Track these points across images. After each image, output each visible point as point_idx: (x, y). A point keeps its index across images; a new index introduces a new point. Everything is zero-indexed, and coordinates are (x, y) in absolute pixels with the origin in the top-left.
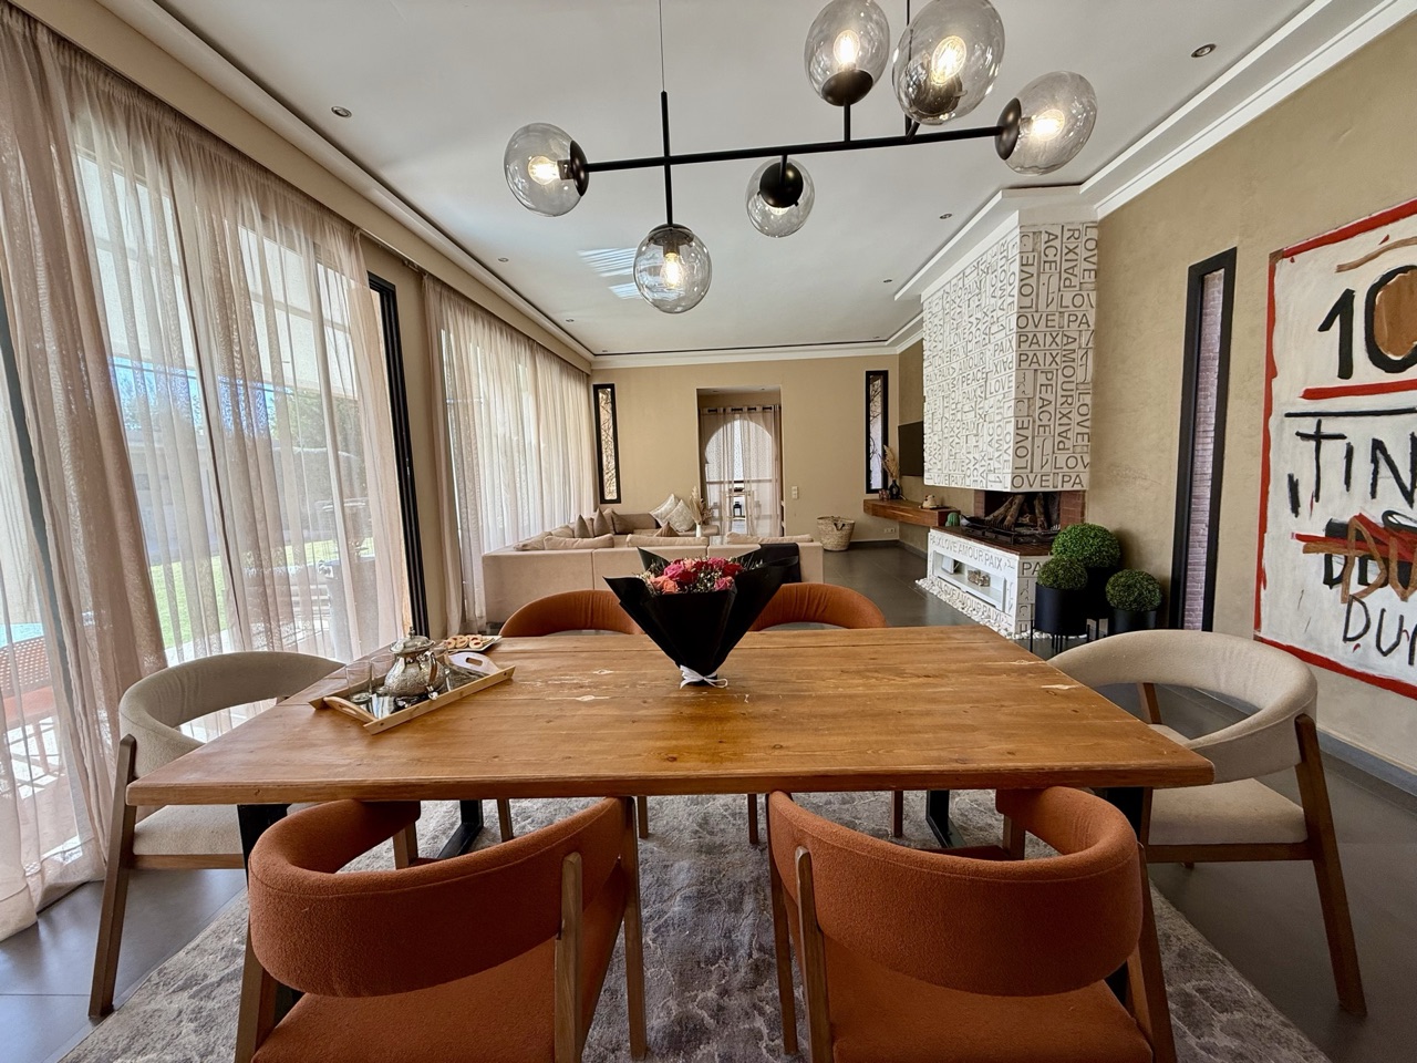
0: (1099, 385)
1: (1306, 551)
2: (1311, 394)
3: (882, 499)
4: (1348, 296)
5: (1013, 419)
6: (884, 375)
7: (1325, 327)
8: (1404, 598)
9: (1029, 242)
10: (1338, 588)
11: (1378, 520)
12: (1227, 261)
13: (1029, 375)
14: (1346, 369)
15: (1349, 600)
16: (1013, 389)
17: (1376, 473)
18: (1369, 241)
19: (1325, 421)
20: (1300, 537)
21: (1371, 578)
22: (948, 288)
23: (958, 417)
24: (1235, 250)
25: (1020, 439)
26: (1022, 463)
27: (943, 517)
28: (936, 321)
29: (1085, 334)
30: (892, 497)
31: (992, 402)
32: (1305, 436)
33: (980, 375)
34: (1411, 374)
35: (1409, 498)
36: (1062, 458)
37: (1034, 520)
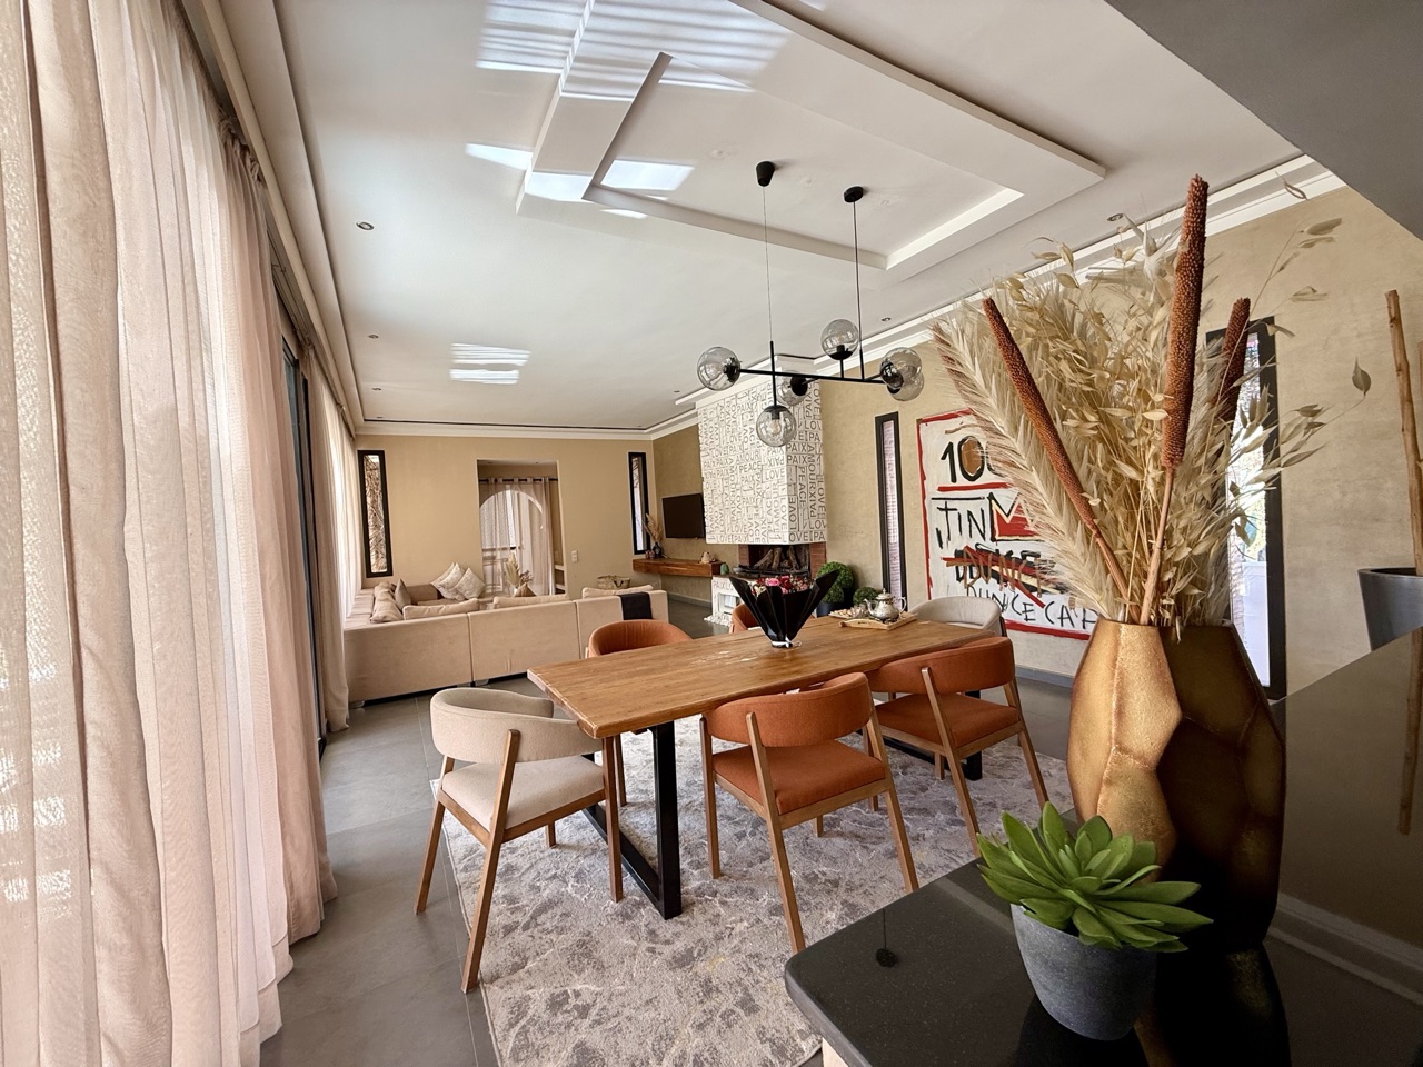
0: (828, 477)
1: (948, 565)
2: (942, 489)
3: (649, 558)
4: (951, 445)
5: (787, 497)
6: (643, 456)
7: (944, 458)
8: (987, 582)
10: (963, 581)
11: (974, 548)
12: (894, 417)
13: (793, 468)
14: (954, 479)
15: (968, 586)
16: (786, 477)
17: (970, 526)
19: (948, 502)
20: (944, 559)
21: (975, 575)
22: (722, 403)
23: (739, 493)
24: (897, 413)
25: (792, 510)
26: (793, 525)
27: (716, 568)
28: (712, 424)
29: (818, 446)
30: (656, 556)
31: (768, 484)
32: (941, 509)
33: (756, 466)
34: (978, 482)
35: (983, 536)
36: (813, 521)
37: (790, 564)
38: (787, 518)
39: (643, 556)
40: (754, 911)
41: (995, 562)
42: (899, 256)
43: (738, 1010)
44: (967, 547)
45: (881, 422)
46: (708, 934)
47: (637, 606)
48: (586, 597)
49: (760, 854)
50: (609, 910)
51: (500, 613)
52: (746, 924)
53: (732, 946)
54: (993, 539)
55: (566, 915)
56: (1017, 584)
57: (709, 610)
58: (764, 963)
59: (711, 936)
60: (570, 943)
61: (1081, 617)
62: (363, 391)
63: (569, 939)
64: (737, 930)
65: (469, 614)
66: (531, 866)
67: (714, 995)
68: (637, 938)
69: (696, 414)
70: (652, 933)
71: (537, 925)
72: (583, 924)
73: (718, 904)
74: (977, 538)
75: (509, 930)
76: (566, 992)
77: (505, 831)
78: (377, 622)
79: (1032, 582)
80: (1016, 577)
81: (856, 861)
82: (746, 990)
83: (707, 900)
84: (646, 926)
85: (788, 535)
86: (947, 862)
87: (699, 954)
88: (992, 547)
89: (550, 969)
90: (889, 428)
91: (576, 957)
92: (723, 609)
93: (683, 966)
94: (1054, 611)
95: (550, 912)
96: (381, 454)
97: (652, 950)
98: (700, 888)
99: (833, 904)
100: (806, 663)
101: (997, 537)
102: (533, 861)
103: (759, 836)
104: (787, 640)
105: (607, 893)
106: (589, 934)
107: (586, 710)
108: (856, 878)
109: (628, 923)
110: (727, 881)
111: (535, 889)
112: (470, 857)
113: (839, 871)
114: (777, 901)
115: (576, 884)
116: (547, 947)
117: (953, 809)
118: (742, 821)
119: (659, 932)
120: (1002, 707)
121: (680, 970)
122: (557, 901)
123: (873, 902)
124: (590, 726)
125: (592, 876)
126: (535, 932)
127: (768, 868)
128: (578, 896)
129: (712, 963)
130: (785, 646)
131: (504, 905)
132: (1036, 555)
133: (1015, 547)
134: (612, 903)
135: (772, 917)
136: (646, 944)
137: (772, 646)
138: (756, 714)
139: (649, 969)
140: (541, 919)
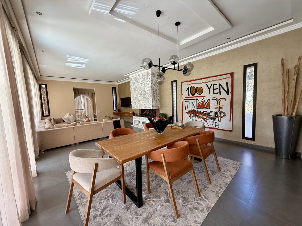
0: (160, 94)
1: (187, 114)
2: (186, 97)
3: (117, 112)
4: (189, 88)
5: (151, 98)
6: (115, 88)
7: (187, 90)
8: (195, 117)
9: (152, 73)
10: (190, 117)
11: (193, 110)
12: (176, 81)
13: (153, 92)
14: (189, 95)
15: (191, 118)
16: (151, 94)
17: (192, 105)
18: (190, 83)
19: (187, 100)
20: (186, 112)
21: (193, 116)
22: (136, 76)
23: (140, 97)
24: (176, 80)
25: (152, 101)
26: (153, 105)
27: (134, 114)
28: (133, 81)
29: (158, 87)
30: (119, 112)
31: (147, 95)
32: (186, 102)
33: (144, 91)
34: (194, 96)
35: (195, 107)
36: (157, 104)
37: (151, 113)
38: (151, 103)
39: (116, 111)
40: (161, 202)
41: (197, 113)
42: (183, 42)
44: (191, 110)
45: (172, 82)
46: (151, 211)
47: (117, 124)
48: (104, 121)
49: (158, 185)
50: (123, 207)
51: (82, 126)
52: (160, 206)
53: (158, 213)
54: (197, 108)
55: (111, 210)
56: (202, 118)
57: (132, 124)
58: (167, 217)
59: (152, 211)
60: (114, 219)
61: (215, 125)
62: (40, 67)
63: (113, 218)
64: (158, 209)
65: (74, 126)
66: (99, 196)
68: (132, 215)
69: (129, 79)
70: (136, 212)
72: (116, 212)
73: (151, 201)
74: (194, 108)
75: (95, 217)
77: (94, 192)
78: (47, 129)
79: (205, 117)
80: (202, 116)
81: (181, 185)
83: (148, 200)
84: (134, 210)
85: (152, 107)
87: (150, 218)
88: (197, 110)
90: (174, 83)
91: (116, 223)
92: (135, 124)
93: (147, 222)
94: (209, 123)
95: (106, 210)
96: (46, 85)
97: (137, 218)
98: (146, 197)
99: (180, 198)
100: (168, 138)
101: (198, 108)
102: (99, 194)
103: (157, 180)
104: (162, 132)
105: (122, 202)
106: (118, 215)
107: (117, 155)
108: (183, 190)
109: (129, 210)
110: (152, 194)
111: (101, 203)
112: (80, 195)
113: (178, 188)
114: (166, 198)
115: (112, 200)
116: (107, 222)
117: (198, 169)
118: (152, 177)
119: (138, 212)
120: (210, 146)
121: (146, 224)
122: (107, 206)
123: (188, 196)
124: (119, 161)
125: (116, 197)
126: (103, 217)
127: (161, 189)
128: (113, 204)
129: (154, 220)
130: (161, 134)
131: (92, 209)
132: (206, 112)
133: (202, 110)
134: (123, 204)
135: (166, 203)
136: (135, 217)
137: (158, 134)
138: (164, 154)
139: (137, 224)
140: (104, 212)
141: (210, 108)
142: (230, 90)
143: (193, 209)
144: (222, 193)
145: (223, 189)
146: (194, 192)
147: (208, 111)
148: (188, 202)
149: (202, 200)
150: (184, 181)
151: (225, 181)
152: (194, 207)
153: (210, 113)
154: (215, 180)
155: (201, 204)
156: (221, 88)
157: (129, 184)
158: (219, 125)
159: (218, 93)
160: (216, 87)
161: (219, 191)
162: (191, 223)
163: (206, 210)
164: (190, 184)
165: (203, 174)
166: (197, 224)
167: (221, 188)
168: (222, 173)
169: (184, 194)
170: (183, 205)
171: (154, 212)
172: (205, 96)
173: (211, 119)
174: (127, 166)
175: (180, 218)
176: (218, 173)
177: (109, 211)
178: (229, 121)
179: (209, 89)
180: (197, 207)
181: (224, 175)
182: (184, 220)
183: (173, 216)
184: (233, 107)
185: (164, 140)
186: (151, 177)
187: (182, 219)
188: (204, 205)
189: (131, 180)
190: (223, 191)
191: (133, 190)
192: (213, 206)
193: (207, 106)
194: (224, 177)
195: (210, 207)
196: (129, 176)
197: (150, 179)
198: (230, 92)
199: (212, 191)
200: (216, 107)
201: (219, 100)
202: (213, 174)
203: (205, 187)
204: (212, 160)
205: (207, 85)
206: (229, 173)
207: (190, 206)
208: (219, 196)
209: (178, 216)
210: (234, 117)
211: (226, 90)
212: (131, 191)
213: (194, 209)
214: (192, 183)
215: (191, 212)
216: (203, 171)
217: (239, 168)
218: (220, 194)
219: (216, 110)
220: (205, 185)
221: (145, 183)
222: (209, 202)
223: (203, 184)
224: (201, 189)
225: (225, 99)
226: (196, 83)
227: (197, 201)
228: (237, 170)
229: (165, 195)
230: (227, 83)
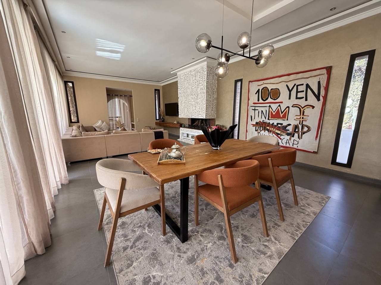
0: (218, 99)
2: (254, 103)
3: (160, 122)
4: (259, 90)
5: (205, 104)
6: (159, 90)
7: (256, 94)
8: (265, 132)
9: (208, 68)
10: (257, 131)
11: (262, 121)
12: (241, 80)
13: (208, 95)
14: (258, 100)
15: (258, 133)
16: (206, 98)
17: (262, 115)
18: (261, 82)
19: (256, 107)
20: (252, 125)
21: (261, 130)
22: (186, 73)
23: (190, 102)
24: (242, 79)
25: (207, 108)
26: (207, 113)
27: (181, 125)
28: (182, 80)
29: (216, 89)
30: (162, 121)
31: (200, 100)
32: (253, 110)
33: (196, 94)
34: (266, 102)
35: (265, 118)
36: (212, 112)
37: (204, 125)
38: (205, 110)
39: (158, 121)
40: (213, 239)
41: (268, 126)
42: (259, 17)
43: (216, 282)
44: (260, 121)
45: (236, 82)
46: (199, 249)
47: (159, 135)
48: (143, 132)
49: (210, 216)
50: (162, 240)
51: (116, 135)
52: (211, 244)
53: (208, 253)
54: (268, 119)
55: (146, 242)
56: (274, 133)
57: (179, 137)
58: (220, 260)
60: (149, 254)
61: (292, 143)
62: (63, 57)
63: (149, 252)
64: (208, 247)
65: (105, 135)
66: (132, 222)
67: (206, 275)
68: (173, 251)
69: (177, 77)
70: (178, 248)
71: (136, 246)
72: (153, 246)
73: (200, 236)
74: (263, 118)
75: (125, 249)
76: (149, 276)
78: (73, 137)
79: (279, 132)
80: (274, 131)
81: (242, 219)
82: (217, 272)
83: (196, 235)
84: (176, 246)
85: (205, 115)
86: (271, 219)
87: (197, 257)
88: (268, 121)
89: (142, 266)
90: (239, 84)
91: (152, 260)
92: (183, 137)
93: (192, 263)
94: (284, 141)
95: (140, 241)
96: (73, 83)
97: (179, 256)
98: (192, 230)
99: (239, 235)
100: (228, 155)
101: (270, 119)
102: (132, 220)
103: (208, 210)
104: (219, 147)
105: (160, 232)
106: (155, 250)
107: (155, 172)
108: (244, 226)
109: (169, 245)
110: (201, 227)
111: (134, 231)
112: (109, 219)
113: (237, 223)
114: (220, 234)
115: (148, 229)
116: (140, 256)
117: (266, 200)
118: (202, 204)
119: (181, 248)
120: (287, 170)
121: (191, 265)
122: (142, 236)
123: (251, 234)
124: (158, 180)
125: (154, 226)
126: (135, 249)
127: (214, 222)
128: (150, 234)
129: (202, 261)
130: (217, 149)
131: (123, 238)
132: (282, 124)
133: (275, 122)
134: (162, 236)
135: (219, 241)
136: (177, 254)
137: (213, 149)
138: (222, 175)
139: (180, 264)
140: (137, 244)
141: (287, 120)
142: (323, 94)
143: (257, 253)
144: (300, 235)
145: (302, 230)
146: (259, 230)
147: (285, 123)
148: (251, 243)
149: (271, 242)
150: (245, 213)
151: (305, 220)
152: (258, 251)
153: (286, 127)
154: (290, 216)
155: (269, 247)
156: (309, 90)
157: (170, 212)
158: (298, 144)
159: (303, 98)
160: (300, 88)
161: (296, 232)
162: (254, 272)
163: (276, 255)
164: (254, 219)
165: (272, 207)
166: (263, 274)
167: (298, 228)
168: (301, 208)
169: (244, 231)
170: (243, 246)
171: (203, 250)
172: (282, 102)
173: (288, 134)
174: (169, 189)
175: (239, 263)
176: (294, 208)
177: (143, 243)
178: (315, 139)
179: (290, 91)
180: (264, 251)
181: (303, 211)
182: (244, 266)
183: (230, 259)
184: (324, 119)
185: (221, 157)
186: (200, 205)
187: (242, 265)
188: (273, 249)
189: (174, 207)
190: (302, 232)
191: (176, 219)
192: (287, 252)
193: (284, 117)
194: (304, 213)
195: (283, 252)
196: (171, 201)
197: (200, 208)
198: (322, 96)
199: (285, 230)
200: (297, 118)
201: (303, 108)
202: (287, 208)
203: (276, 224)
204: (286, 189)
205: (287, 85)
206: (311, 208)
207: (253, 249)
208: (295, 239)
209: (237, 260)
210: (323, 134)
211: (316, 93)
212: (174, 220)
213: (259, 253)
214: (257, 217)
215: (255, 257)
216: (273, 204)
217: (325, 203)
218: (298, 237)
219: (297, 123)
220: (276, 222)
221: (192, 212)
222: (281, 245)
223: (272, 220)
224: (270, 227)
225: (313, 107)
226: (271, 82)
227: (263, 242)
228: (323, 205)
229: (218, 229)
230: (319, 83)
